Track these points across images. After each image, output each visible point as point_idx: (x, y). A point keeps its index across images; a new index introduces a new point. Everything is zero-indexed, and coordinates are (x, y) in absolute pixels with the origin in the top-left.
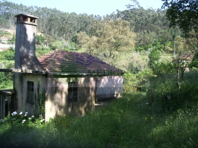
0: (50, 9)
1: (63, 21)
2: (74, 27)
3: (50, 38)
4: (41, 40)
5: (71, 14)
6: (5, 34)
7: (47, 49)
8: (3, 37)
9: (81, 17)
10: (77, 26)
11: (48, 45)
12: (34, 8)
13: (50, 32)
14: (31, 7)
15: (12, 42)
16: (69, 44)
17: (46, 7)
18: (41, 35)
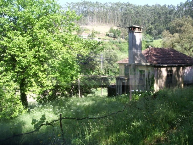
0: (123, 3)
1: (137, 14)
2: (147, 19)
3: (125, 31)
4: (117, 34)
5: (144, 6)
6: (85, 30)
7: (124, 42)
8: (84, 33)
9: (154, 8)
10: (151, 18)
11: (124, 38)
12: (108, 3)
13: (125, 25)
14: (106, 3)
15: (91, 37)
16: (144, 36)
17: (119, 2)
18: (117, 29)
